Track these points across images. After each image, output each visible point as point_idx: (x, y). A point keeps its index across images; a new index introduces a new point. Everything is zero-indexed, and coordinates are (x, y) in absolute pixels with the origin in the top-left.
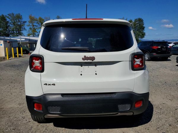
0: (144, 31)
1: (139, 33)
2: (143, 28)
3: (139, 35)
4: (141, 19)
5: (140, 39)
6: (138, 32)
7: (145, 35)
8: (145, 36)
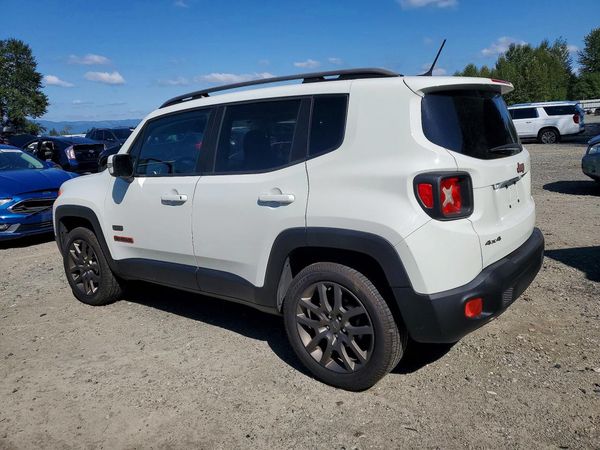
0: (40, 90)
1: (23, 98)
2: (36, 79)
3: (23, 104)
4: (21, 43)
5: (29, 118)
6: (16, 91)
7: (47, 104)
8: (47, 108)
